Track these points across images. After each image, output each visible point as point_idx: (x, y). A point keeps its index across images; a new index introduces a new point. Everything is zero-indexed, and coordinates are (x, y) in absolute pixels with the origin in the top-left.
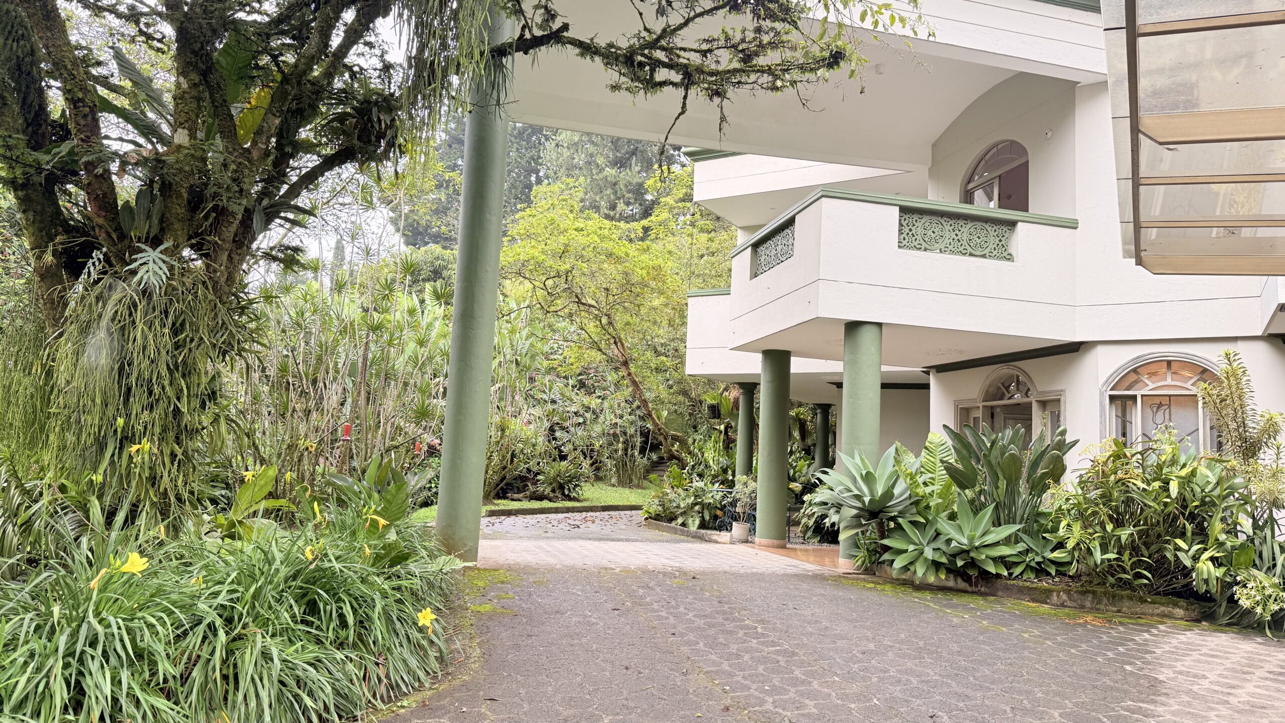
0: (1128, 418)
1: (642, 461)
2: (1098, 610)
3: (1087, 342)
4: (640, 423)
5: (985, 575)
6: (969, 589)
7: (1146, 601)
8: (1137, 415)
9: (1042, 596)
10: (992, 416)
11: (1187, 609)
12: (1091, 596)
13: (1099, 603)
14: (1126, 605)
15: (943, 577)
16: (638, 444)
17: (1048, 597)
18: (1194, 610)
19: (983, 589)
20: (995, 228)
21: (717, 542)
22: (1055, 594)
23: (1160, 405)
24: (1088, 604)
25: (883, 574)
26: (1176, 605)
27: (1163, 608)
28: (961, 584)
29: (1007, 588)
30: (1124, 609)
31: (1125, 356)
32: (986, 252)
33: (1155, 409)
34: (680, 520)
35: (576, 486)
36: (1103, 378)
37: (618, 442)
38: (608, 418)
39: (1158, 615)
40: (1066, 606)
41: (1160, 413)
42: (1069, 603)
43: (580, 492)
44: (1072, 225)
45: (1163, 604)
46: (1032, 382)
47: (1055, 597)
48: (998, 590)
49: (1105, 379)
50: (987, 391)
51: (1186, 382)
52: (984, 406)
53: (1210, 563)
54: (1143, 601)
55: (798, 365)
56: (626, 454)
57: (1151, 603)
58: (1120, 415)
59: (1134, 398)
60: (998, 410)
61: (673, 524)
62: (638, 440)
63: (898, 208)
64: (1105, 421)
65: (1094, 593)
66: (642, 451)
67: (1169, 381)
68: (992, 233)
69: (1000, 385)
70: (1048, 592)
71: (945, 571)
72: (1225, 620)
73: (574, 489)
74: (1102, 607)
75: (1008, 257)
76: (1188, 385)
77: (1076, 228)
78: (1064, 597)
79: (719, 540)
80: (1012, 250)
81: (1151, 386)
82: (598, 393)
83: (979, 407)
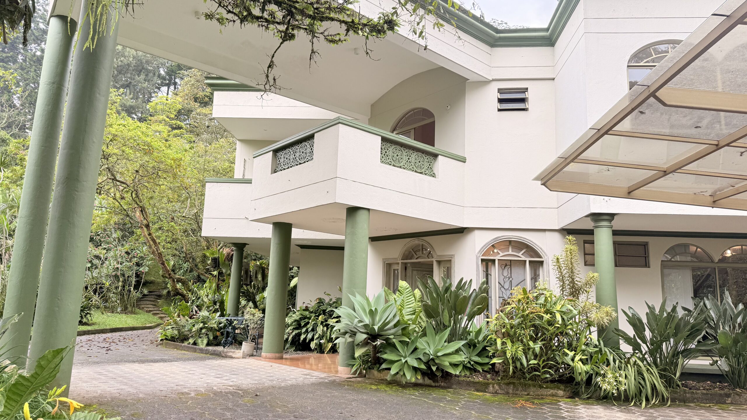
0: (489, 272)
1: (135, 294)
2: (516, 394)
3: (469, 228)
4: (135, 268)
5: (447, 376)
6: (433, 384)
7: (543, 387)
8: (495, 271)
9: (482, 387)
10: (406, 269)
11: (565, 391)
12: (512, 385)
13: (517, 390)
14: (532, 391)
15: (419, 377)
16: (133, 283)
17: (487, 388)
18: (568, 391)
19: (442, 384)
20: (428, 157)
21: (232, 357)
22: (491, 386)
23: (506, 265)
24: (511, 391)
25: (371, 376)
26: (559, 388)
27: (552, 391)
28: (428, 381)
29: (459, 383)
30: (531, 393)
31: (490, 237)
32: (423, 170)
33: (503, 268)
34: (191, 341)
35: (88, 313)
36: (478, 250)
37: (119, 281)
38: (112, 264)
39: (550, 395)
40: (498, 393)
41: (506, 270)
42: (500, 391)
43: (90, 318)
44: (463, 160)
45: (551, 388)
46: (434, 250)
47: (491, 388)
48: (452, 384)
49: (479, 249)
50: (404, 254)
51: (519, 253)
52: (402, 263)
53: (580, 363)
54: (541, 387)
55: (297, 234)
56: (124, 290)
57: (545, 388)
58: (485, 270)
59: (493, 261)
60: (409, 265)
61: (186, 344)
62: (134, 280)
63: (380, 137)
64: (479, 273)
65: (514, 383)
66: (136, 287)
67: (510, 252)
68: (426, 160)
69: (411, 250)
70: (486, 385)
71: (420, 374)
72: (585, 396)
73: (85, 316)
74: (518, 392)
75: (433, 175)
76: (520, 254)
77: (465, 162)
78: (497, 387)
79: (234, 356)
80: (435, 172)
81: (502, 254)
82: (104, 246)
83: (399, 263)
